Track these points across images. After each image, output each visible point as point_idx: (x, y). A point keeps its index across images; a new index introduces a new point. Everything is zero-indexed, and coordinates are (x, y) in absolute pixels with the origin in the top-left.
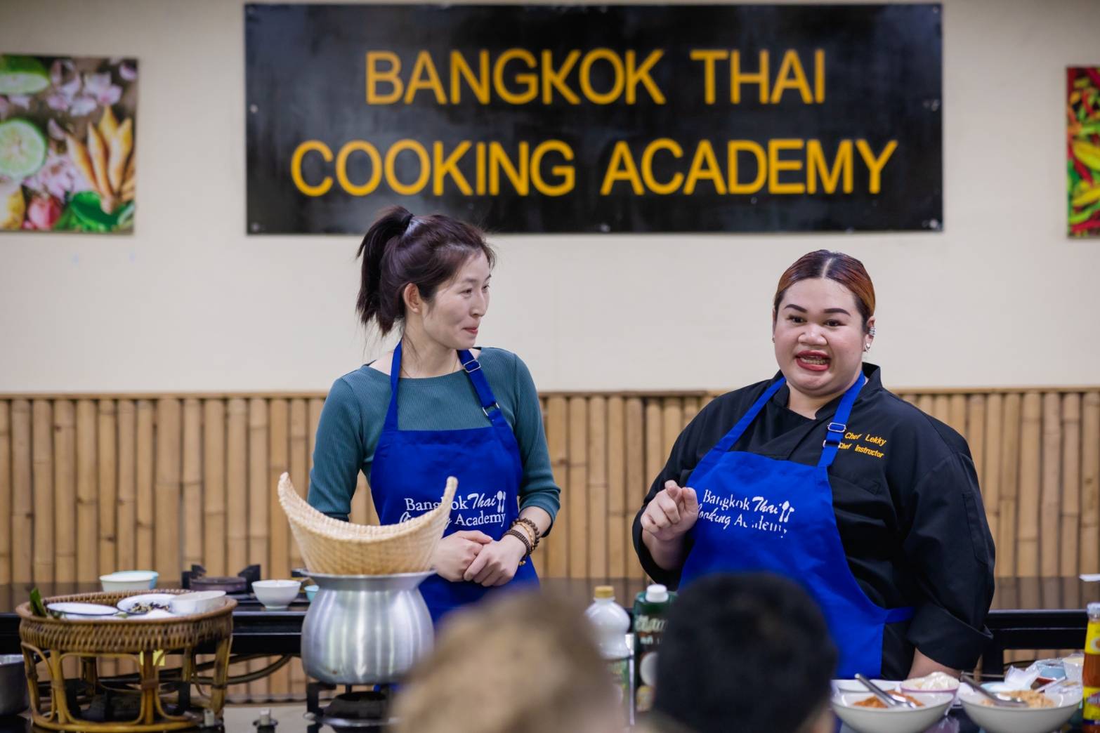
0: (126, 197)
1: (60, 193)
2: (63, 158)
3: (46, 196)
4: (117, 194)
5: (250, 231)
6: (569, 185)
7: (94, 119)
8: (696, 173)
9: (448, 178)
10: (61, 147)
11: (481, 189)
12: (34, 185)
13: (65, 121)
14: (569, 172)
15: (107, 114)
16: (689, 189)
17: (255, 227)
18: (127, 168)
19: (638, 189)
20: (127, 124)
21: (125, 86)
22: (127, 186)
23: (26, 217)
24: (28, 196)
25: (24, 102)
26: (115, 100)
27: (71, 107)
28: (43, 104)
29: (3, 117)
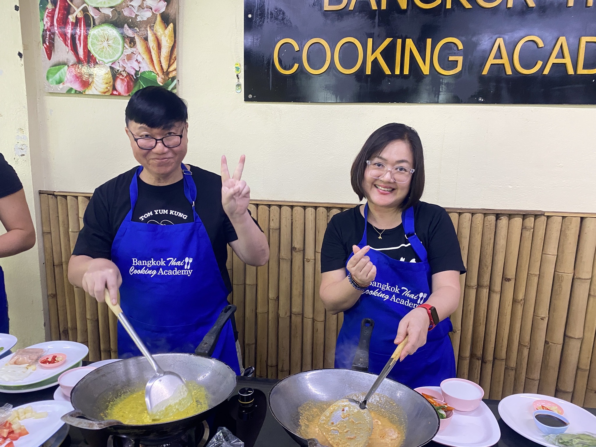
0: (171, 76)
1: (133, 73)
2: (133, 49)
3: (125, 74)
4: (166, 74)
5: (247, 99)
6: (459, 68)
7: (150, 23)
8: (553, 60)
9: (375, 62)
10: (132, 42)
11: (397, 72)
12: (117, 67)
13: (133, 24)
14: (460, 59)
15: (159, 18)
16: (546, 72)
17: (250, 96)
18: (172, 57)
19: (509, 72)
20: (171, 25)
21: (169, 0)
22: (171, 69)
23: (114, 89)
24: (115, 75)
25: (109, 12)
26: (163, 10)
27: (137, 15)
28: (120, 13)
29: (97, 22)
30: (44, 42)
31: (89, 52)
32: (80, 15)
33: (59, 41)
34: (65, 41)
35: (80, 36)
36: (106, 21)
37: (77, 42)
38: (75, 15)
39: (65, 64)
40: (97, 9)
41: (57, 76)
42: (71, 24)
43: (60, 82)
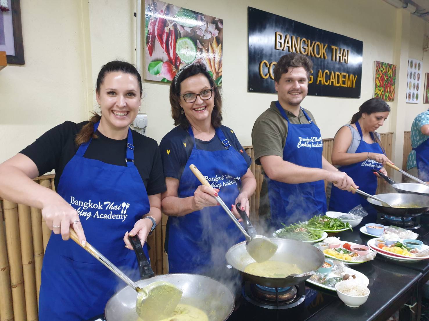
0: (220, 75)
2: (202, 56)
4: (217, 73)
5: (249, 91)
6: (312, 81)
7: (210, 41)
8: (331, 80)
10: (201, 50)
13: (202, 41)
14: (312, 77)
15: (215, 40)
16: (330, 84)
17: (251, 89)
18: (220, 64)
19: (323, 83)
20: (220, 45)
21: (220, 30)
22: (220, 71)
25: (189, 30)
26: (217, 35)
27: (204, 36)
28: (195, 32)
29: (182, 36)
30: (148, 43)
31: (177, 54)
32: (172, 29)
33: (157, 43)
34: (162, 44)
35: (171, 43)
36: (187, 35)
37: (170, 46)
38: (169, 27)
39: (161, 60)
40: (182, 26)
41: (155, 69)
42: (166, 33)
43: (157, 73)
